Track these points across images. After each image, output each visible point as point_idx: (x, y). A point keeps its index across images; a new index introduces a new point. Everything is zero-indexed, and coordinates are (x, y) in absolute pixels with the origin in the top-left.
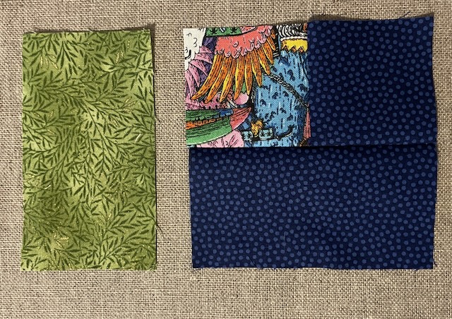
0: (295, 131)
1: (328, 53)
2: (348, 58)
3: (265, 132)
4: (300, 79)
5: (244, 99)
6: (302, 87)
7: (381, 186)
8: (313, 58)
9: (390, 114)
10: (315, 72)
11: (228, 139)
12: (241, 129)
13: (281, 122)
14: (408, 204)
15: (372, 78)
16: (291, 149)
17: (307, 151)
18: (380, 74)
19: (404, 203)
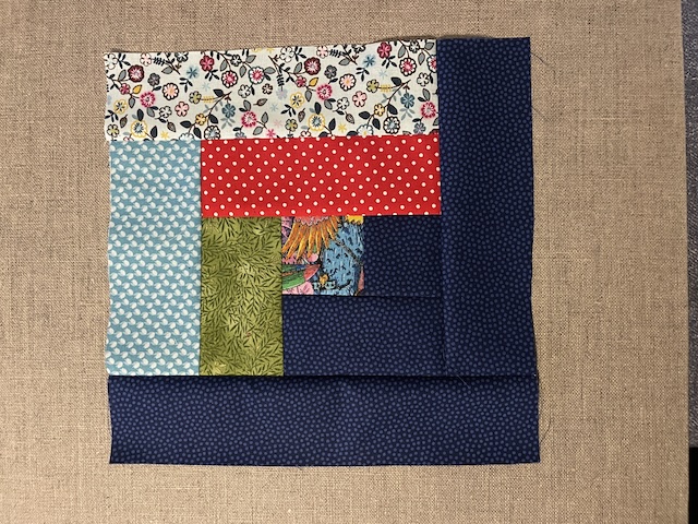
0: (352, 283)
1: (378, 226)
2: (393, 230)
3: (330, 283)
4: (358, 245)
5: (315, 258)
6: (358, 251)
7: (414, 327)
8: (367, 229)
9: (422, 273)
10: (368, 240)
11: (302, 287)
12: (312, 281)
13: (342, 277)
14: (435, 343)
15: (411, 246)
16: (349, 297)
17: (360, 300)
18: (416, 243)
19: (432, 342)
